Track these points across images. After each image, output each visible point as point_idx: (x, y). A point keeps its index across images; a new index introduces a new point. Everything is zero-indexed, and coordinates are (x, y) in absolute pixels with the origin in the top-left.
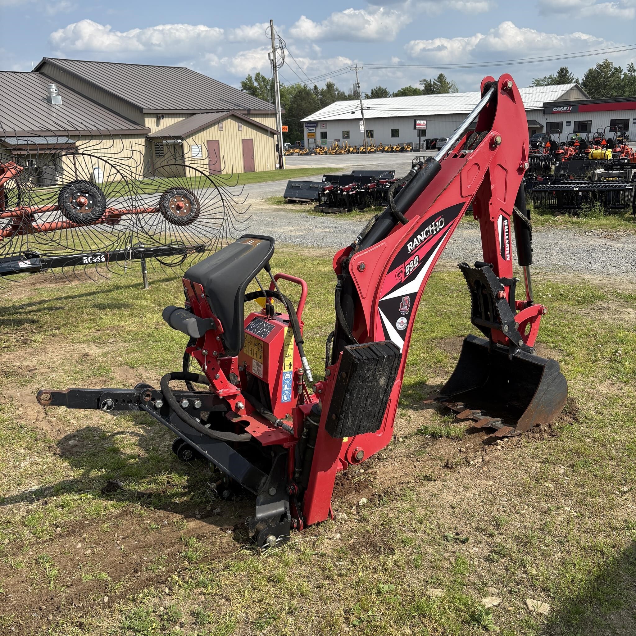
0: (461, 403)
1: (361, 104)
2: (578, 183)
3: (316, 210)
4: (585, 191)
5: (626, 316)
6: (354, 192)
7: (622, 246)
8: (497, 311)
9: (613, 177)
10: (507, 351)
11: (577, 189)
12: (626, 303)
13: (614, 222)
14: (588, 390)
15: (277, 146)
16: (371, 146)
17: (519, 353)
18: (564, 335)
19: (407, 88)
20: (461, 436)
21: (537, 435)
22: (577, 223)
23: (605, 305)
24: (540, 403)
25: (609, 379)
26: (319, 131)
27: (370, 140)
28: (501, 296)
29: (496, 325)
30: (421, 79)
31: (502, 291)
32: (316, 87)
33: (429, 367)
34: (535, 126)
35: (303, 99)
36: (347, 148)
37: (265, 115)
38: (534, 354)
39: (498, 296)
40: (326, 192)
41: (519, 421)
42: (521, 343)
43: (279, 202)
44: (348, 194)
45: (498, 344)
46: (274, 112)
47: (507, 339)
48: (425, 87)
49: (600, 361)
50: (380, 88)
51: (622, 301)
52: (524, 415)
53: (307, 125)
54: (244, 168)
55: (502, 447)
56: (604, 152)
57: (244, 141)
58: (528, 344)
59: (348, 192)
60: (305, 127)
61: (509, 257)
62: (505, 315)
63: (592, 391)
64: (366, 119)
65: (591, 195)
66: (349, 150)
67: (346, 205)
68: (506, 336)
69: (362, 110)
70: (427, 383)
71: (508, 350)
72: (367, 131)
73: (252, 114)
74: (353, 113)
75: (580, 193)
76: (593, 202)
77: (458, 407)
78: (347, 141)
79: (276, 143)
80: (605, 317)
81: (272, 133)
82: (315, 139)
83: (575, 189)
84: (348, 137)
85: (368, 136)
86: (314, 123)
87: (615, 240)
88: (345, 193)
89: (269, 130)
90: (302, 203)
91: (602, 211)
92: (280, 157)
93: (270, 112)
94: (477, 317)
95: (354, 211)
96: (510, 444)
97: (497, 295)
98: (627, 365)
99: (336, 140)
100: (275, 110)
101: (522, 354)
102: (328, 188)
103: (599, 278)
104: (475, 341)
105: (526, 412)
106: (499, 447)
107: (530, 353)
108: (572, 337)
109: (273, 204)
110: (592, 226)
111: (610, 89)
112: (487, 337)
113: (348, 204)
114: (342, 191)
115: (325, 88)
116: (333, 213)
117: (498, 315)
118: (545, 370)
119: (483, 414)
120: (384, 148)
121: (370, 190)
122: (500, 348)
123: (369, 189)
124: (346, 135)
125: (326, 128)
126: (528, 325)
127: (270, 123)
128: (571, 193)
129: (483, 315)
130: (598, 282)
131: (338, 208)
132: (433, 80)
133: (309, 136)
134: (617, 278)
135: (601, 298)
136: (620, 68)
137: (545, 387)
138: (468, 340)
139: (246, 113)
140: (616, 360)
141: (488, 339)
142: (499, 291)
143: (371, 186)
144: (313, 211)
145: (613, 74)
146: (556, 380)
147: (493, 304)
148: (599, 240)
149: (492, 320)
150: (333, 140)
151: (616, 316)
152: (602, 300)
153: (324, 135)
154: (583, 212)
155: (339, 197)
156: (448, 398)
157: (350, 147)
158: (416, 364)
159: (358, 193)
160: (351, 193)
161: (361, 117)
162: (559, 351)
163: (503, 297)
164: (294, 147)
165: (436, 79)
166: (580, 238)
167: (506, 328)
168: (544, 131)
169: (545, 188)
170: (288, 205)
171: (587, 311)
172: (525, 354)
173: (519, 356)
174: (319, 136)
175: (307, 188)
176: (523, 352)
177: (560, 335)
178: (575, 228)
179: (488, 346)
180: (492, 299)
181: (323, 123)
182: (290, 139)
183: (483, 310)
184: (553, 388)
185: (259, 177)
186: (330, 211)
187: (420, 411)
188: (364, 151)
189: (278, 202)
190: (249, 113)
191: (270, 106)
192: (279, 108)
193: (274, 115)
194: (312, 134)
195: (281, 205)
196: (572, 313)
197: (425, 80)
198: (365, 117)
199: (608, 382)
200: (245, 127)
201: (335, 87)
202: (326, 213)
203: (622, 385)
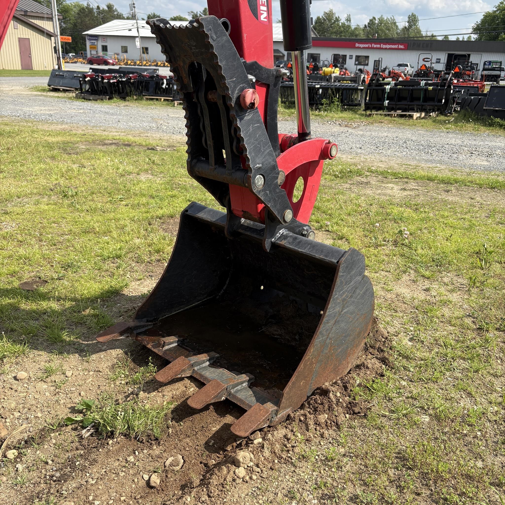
0: (173, 339)
1: (137, 23)
2: (318, 83)
3: (77, 97)
4: (325, 89)
5: (390, 191)
6: (115, 81)
7: (362, 133)
8: (240, 140)
9: (346, 81)
10: (261, 232)
11: (319, 86)
12: (384, 179)
13: (351, 116)
14: (383, 294)
15: (55, 48)
16: (146, 61)
17: (284, 237)
18: (329, 212)
19: (177, 17)
20: (157, 432)
21: (323, 418)
22: (319, 115)
23: (364, 180)
24: (328, 341)
25: (405, 272)
26: (100, 44)
27: (145, 56)
28: (248, 101)
29: (239, 175)
30: (190, 11)
31: (251, 90)
32: (98, 8)
33: (139, 261)
34: (278, 54)
35: (87, 16)
36: (126, 61)
37: (42, 18)
38: (311, 238)
39: (240, 99)
40: (87, 79)
41: (287, 390)
42: (289, 215)
43: (44, 90)
44: (109, 82)
45: (243, 220)
46: (50, 16)
47: (261, 207)
48: (193, 18)
49: (384, 246)
50: (154, 14)
51: (380, 177)
52: (296, 374)
53: (89, 38)
54: (22, 65)
55: (250, 470)
56: (333, 70)
57: (20, 40)
58: (300, 219)
59: (109, 79)
60: (87, 40)
61: (265, 14)
62: (257, 150)
63: (389, 296)
64: (142, 37)
65: (330, 91)
66: (127, 62)
67: (108, 93)
68: (259, 201)
69: (138, 28)
70: (126, 292)
71: (263, 230)
72: (143, 48)
73: (29, 16)
74: (130, 30)
75: (321, 91)
76: (332, 98)
77: (166, 347)
78: (125, 55)
79: (54, 45)
80: (369, 192)
81: (49, 35)
82: (97, 51)
83: (317, 86)
84: (126, 51)
85: (143, 53)
86: (96, 37)
87: (354, 128)
88: (106, 81)
89: (45, 31)
90: (65, 91)
91: (340, 106)
92: (59, 59)
93: (46, 16)
94: (199, 161)
95: (115, 99)
96: (267, 453)
97: (238, 98)
98: (420, 251)
99: (115, 54)
100: (52, 13)
101: (291, 240)
102: (89, 76)
103: (349, 157)
104: (202, 215)
105: (301, 366)
106: (241, 472)
107: (304, 235)
108: (340, 214)
109: (36, 91)
110: (332, 118)
111: (332, 33)
112: (223, 204)
113: (109, 93)
114: (103, 78)
115: (106, 8)
116: (94, 100)
117: (242, 150)
118: (340, 274)
119: (214, 364)
120: (157, 64)
121: (132, 81)
122: (247, 228)
123: (130, 79)
124: (125, 49)
125: (107, 42)
126: (300, 182)
127: (47, 26)
128: (313, 90)
129: (211, 153)
130: (349, 160)
131: (99, 95)
132: (199, 13)
133: (91, 48)
134: (366, 157)
135: (359, 173)
136: (339, 17)
137: (338, 309)
138: (189, 213)
139: (23, 14)
140: (403, 244)
141: (224, 211)
142: (242, 90)
143: (132, 77)
144: (75, 98)
145: (335, 22)
146: (358, 291)
147: (231, 123)
148: (341, 128)
149: (229, 164)
150: (113, 54)
151: (379, 191)
152: (360, 175)
153: (105, 48)
154: (323, 107)
155: (100, 85)
156: (150, 326)
157: (128, 60)
158: (119, 257)
159: (118, 82)
160: (112, 81)
161: (137, 35)
162: (327, 233)
163: (253, 104)
164: (78, 56)
165: (202, 12)
166: (324, 126)
167: (259, 181)
168: (286, 59)
169: (291, 84)
170: (51, 92)
171: (348, 186)
172: (296, 238)
173: (283, 243)
174: (100, 49)
175: (71, 77)
176: (291, 234)
177: (324, 212)
178: (318, 119)
179: (224, 223)
180: (228, 108)
181: (104, 37)
182: (75, 50)
183: (210, 142)
184: (352, 308)
185: (34, 73)
186: (91, 98)
187: (94, 357)
188: (140, 64)
189: (42, 90)
190: (26, 14)
191: (45, 10)
192: (55, 13)
193: (50, 19)
194: (94, 46)
195: (44, 92)
196: (331, 188)
197: (192, 12)
198: (141, 35)
199: (405, 277)
200: (21, 26)
201: (114, 9)
202: (87, 100)
203: (427, 284)
